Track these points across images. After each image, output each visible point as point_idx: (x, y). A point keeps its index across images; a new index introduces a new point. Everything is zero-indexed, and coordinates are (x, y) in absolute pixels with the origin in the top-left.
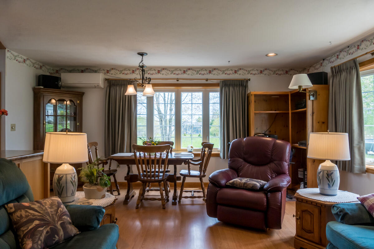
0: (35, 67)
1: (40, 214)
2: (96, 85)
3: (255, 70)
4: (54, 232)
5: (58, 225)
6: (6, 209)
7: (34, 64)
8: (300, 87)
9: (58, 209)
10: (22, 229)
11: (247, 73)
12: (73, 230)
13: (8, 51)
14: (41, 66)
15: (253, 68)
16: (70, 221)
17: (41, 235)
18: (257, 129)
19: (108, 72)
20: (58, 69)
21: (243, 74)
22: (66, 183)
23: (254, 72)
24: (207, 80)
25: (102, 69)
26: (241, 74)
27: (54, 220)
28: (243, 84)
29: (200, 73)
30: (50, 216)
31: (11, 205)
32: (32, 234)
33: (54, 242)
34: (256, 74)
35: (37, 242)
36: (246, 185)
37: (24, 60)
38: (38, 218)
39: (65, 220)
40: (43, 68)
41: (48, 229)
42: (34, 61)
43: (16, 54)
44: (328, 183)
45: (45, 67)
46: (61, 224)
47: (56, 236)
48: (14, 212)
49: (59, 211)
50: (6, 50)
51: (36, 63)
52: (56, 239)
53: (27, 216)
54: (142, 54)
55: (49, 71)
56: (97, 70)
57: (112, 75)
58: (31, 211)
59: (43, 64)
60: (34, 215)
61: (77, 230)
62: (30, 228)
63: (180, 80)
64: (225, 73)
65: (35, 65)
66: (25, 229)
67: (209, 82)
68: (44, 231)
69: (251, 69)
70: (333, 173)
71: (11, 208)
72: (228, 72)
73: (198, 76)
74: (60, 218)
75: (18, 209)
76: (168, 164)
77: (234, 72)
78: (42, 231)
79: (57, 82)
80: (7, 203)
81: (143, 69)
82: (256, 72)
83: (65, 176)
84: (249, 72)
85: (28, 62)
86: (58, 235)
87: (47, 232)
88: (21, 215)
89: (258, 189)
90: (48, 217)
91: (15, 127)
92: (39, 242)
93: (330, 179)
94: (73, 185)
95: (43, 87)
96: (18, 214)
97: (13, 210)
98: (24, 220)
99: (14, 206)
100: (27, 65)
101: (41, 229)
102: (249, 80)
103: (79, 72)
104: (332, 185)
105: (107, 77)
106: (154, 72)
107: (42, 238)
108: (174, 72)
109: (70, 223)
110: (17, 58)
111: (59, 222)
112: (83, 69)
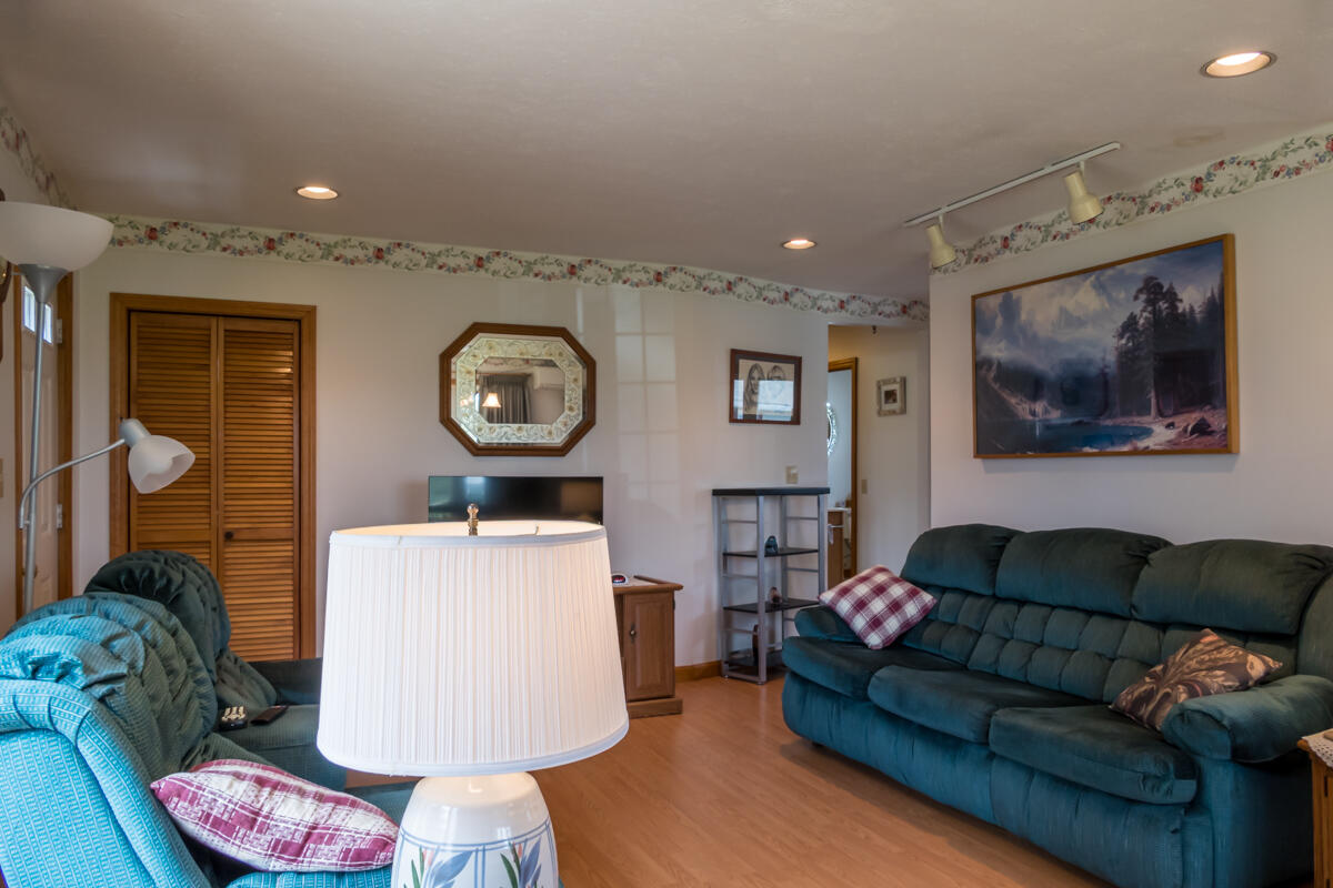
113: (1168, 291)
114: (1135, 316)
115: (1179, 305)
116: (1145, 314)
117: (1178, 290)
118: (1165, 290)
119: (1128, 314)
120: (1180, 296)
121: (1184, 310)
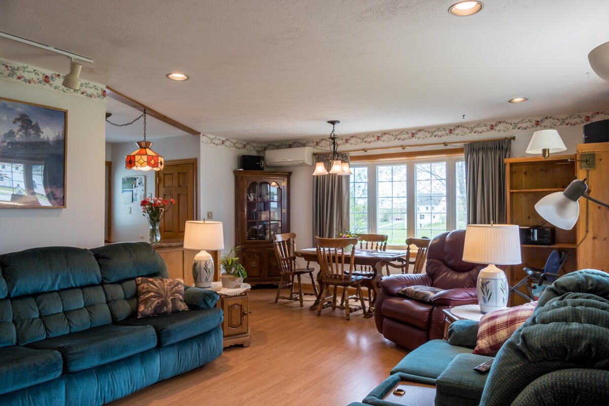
0: (236, 147)
1: (157, 288)
2: (301, 162)
3: (526, 120)
4: (164, 303)
5: (169, 300)
6: (136, 281)
7: (235, 144)
8: (544, 151)
9: (175, 287)
10: (141, 297)
11: (511, 127)
12: (183, 306)
13: (204, 135)
14: (244, 145)
15: (523, 119)
16: (182, 298)
17: (152, 304)
18: (529, 218)
19: (317, 144)
20: (265, 145)
21: (505, 130)
22: (200, 269)
23: (524, 125)
24: (445, 144)
25: (310, 141)
26: (501, 130)
27: (167, 295)
28: (502, 146)
29: (435, 134)
30: (164, 291)
31: (140, 278)
32: (146, 301)
33: (163, 312)
34: (528, 128)
35: (148, 308)
36: (417, 295)
37: (223, 141)
38: (155, 291)
39: (176, 297)
40: (248, 147)
41: (160, 300)
42: (235, 141)
43: (212, 137)
44: (483, 297)
45: (251, 145)
46: (172, 300)
47: (165, 307)
48: (140, 284)
49: (174, 289)
50: (201, 135)
51: (238, 142)
52: (165, 310)
53: (147, 288)
54: (333, 123)
55: (256, 149)
56: (306, 143)
57: (322, 148)
58: (151, 285)
59: (247, 143)
60: (153, 288)
61: (187, 307)
62: (146, 297)
63: (406, 148)
64: (475, 131)
65: (237, 145)
66: (142, 297)
67: (449, 147)
68: (156, 302)
69: (520, 120)
70: (489, 281)
71: (139, 281)
72: (480, 129)
73: (434, 140)
74: (173, 294)
75: (143, 282)
76: (355, 264)
77: (488, 127)
78: (155, 301)
79: (259, 162)
80: (138, 277)
81: (334, 141)
82: (529, 124)
83: (199, 263)
84: (515, 126)
85: (227, 143)
86: (167, 307)
87: (158, 303)
88: (144, 287)
89: (428, 300)
90: (163, 292)
91: (212, 215)
92: (150, 309)
93: (485, 290)
94: (206, 271)
95: (242, 170)
96: (142, 286)
97: (140, 282)
98: (144, 291)
99: (141, 280)
100: (227, 146)
101: (154, 299)
102: (514, 138)
103: (287, 148)
104: (488, 298)
105: (316, 151)
106: (372, 139)
107: (153, 306)
108: (399, 137)
109: (181, 301)
110: (214, 141)
111: (171, 298)
112: (291, 143)
113: (35, 125)
114: (14, 132)
115: (41, 134)
116: (20, 133)
117: (41, 127)
118: (33, 124)
119: (9, 130)
120: (42, 130)
121: (44, 137)
